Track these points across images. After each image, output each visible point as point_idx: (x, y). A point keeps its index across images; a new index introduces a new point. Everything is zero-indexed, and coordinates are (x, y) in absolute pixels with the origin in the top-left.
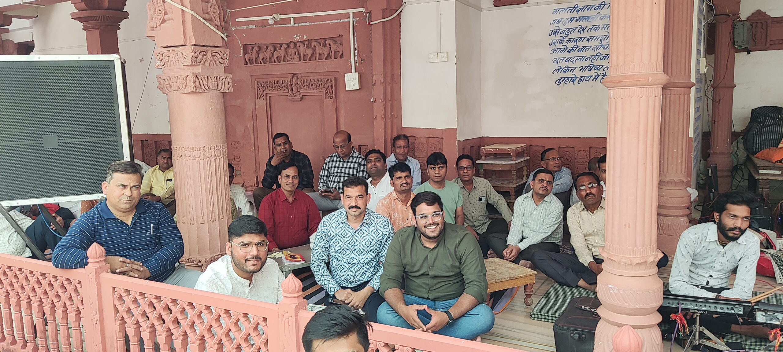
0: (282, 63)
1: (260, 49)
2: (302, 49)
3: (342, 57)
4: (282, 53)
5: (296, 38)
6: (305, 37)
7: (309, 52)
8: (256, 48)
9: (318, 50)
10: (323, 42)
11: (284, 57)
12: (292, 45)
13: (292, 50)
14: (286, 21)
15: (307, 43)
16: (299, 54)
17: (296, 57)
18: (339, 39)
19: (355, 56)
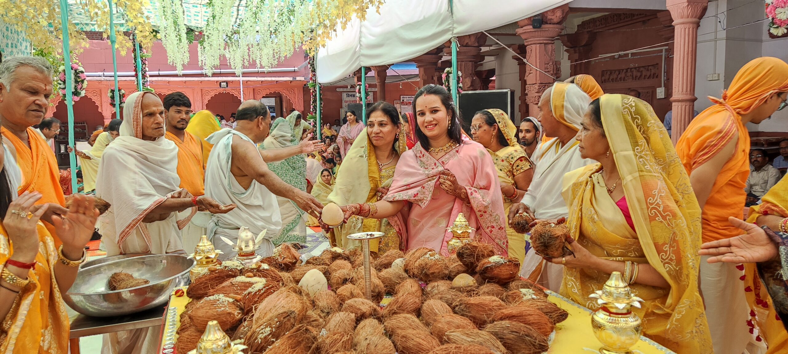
0: (622, 81)
1: (611, 73)
2: (635, 73)
3: (657, 77)
4: (622, 75)
5: (632, 65)
6: (637, 65)
7: (639, 74)
8: (609, 73)
9: (644, 73)
10: (647, 67)
11: (624, 78)
12: (629, 70)
13: (629, 74)
14: (627, 55)
15: (638, 69)
16: (633, 76)
17: (631, 77)
18: (657, 65)
19: (664, 76)
